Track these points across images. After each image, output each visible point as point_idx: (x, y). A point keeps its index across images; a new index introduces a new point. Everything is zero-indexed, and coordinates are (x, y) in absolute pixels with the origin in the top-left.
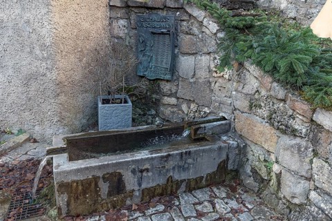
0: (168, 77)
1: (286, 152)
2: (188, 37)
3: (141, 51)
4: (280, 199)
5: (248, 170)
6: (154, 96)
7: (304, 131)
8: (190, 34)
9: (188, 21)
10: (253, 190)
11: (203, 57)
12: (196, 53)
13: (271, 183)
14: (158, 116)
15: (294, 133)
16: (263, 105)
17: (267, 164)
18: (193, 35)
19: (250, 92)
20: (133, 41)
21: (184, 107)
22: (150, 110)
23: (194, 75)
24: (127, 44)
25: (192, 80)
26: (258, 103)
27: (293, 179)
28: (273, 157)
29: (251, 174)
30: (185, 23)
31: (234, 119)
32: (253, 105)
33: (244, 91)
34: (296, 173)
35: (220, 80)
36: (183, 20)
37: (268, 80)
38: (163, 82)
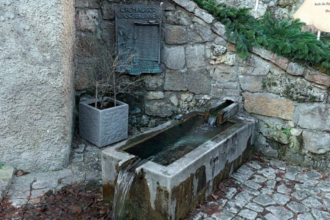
0: (156, 70)
1: (306, 117)
2: (176, 27)
3: (122, 44)
4: (305, 155)
5: (263, 141)
6: (136, 93)
7: (322, 96)
8: (179, 25)
9: (173, 12)
10: (273, 157)
11: (196, 47)
12: (186, 43)
13: (291, 146)
14: (144, 114)
15: (313, 100)
16: (278, 82)
17: (285, 131)
18: (182, 25)
19: (262, 74)
20: (106, 34)
21: (174, 99)
22: (134, 109)
23: (186, 65)
24: (99, 37)
25: (183, 71)
26: (271, 81)
27: (317, 136)
28: (291, 124)
29: (268, 144)
30: (170, 13)
31: (243, 100)
32: (267, 84)
33: (254, 74)
34: (318, 130)
35: (220, 67)
36: (168, 11)
37: (284, 61)
38: (148, 77)
